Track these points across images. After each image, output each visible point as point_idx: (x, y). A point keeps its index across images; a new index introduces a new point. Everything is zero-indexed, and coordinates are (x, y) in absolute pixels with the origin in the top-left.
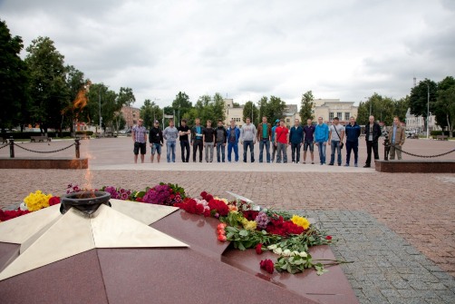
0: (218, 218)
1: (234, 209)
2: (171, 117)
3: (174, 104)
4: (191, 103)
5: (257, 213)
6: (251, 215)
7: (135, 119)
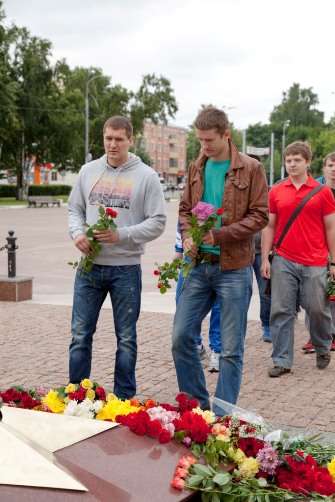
0: (188, 446)
1: (223, 432)
2: (266, 151)
3: (273, 117)
4: (321, 114)
5: (261, 445)
6: (251, 447)
7: (174, 155)
